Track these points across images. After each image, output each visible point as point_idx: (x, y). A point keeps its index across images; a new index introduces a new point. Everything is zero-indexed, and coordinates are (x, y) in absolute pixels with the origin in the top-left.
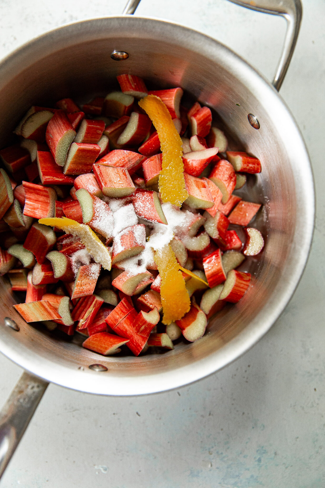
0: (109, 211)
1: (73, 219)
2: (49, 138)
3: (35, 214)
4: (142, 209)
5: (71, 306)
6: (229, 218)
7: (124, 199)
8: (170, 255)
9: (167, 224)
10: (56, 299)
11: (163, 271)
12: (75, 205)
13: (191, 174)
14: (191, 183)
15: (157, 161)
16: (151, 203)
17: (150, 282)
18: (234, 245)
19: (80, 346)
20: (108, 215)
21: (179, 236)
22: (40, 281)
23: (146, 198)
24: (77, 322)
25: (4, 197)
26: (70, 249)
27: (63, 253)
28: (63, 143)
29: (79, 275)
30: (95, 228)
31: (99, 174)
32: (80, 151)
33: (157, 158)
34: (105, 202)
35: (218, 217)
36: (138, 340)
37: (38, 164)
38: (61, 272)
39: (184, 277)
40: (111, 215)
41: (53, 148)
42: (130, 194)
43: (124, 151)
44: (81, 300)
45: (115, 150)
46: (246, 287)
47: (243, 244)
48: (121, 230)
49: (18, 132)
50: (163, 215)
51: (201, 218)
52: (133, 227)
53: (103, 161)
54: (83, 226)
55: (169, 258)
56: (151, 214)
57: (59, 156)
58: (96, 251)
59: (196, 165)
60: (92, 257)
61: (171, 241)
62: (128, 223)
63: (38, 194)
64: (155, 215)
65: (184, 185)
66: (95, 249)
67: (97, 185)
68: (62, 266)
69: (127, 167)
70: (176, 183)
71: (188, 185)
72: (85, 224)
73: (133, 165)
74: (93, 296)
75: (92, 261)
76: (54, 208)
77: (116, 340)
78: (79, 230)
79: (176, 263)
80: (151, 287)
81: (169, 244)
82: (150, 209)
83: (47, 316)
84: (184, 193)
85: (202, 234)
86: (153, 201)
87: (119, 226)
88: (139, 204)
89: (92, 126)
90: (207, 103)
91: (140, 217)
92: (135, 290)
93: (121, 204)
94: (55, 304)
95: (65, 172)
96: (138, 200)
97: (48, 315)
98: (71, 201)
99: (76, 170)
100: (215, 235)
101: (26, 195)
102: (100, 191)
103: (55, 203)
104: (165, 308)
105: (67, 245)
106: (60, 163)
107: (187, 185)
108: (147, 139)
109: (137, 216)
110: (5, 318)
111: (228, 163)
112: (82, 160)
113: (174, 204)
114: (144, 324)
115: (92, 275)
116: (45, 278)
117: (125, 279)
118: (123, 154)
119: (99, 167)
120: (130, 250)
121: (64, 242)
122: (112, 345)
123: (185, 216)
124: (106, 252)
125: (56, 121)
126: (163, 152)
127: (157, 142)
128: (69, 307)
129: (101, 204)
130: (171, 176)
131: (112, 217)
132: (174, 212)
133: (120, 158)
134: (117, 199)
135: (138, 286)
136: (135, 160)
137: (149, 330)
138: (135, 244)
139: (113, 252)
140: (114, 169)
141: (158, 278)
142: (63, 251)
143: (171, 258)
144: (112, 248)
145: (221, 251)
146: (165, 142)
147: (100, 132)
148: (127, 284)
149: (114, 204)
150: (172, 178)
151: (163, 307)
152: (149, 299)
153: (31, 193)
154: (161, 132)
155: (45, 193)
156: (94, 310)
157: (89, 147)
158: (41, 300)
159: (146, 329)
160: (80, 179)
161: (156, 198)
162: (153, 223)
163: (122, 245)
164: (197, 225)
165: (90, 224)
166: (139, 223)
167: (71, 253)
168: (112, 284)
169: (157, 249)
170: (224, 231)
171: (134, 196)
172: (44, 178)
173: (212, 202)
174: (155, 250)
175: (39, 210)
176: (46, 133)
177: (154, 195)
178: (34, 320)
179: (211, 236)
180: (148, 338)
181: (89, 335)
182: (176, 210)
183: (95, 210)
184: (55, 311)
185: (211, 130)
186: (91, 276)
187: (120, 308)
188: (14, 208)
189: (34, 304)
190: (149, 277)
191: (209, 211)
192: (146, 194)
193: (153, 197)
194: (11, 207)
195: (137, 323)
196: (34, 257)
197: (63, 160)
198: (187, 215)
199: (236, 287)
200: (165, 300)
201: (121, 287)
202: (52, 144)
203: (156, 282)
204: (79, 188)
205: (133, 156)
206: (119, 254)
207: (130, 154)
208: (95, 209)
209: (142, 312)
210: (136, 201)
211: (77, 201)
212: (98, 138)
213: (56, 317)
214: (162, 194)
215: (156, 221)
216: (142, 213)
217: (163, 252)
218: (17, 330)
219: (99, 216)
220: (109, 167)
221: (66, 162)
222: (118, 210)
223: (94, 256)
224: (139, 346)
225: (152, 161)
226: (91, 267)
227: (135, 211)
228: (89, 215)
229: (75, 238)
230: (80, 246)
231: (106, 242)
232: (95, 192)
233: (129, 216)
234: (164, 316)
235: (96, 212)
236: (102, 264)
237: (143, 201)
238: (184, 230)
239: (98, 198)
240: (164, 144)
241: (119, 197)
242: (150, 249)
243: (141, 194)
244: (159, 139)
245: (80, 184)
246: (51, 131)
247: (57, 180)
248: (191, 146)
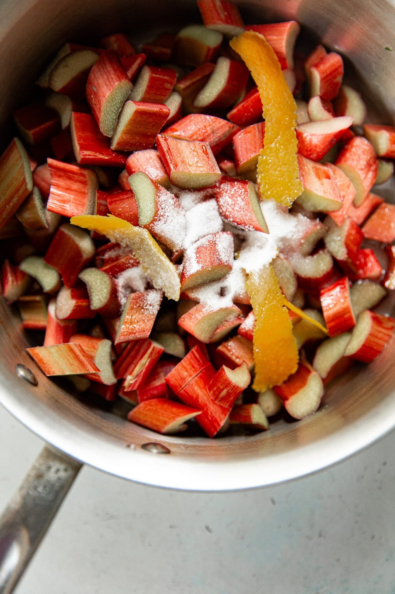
0: (180, 209)
1: (123, 219)
2: (91, 92)
3: (65, 209)
4: (230, 208)
5: (113, 355)
6: (364, 230)
7: (202, 192)
8: (271, 282)
9: (268, 232)
10: (92, 342)
11: (259, 305)
12: (127, 198)
13: (308, 157)
14: (307, 170)
15: (257, 133)
16: (244, 199)
17: (237, 323)
18: (371, 272)
19: (125, 418)
20: (178, 214)
21: (285, 253)
22: (69, 313)
23: (237, 190)
24: (121, 381)
25: (18, 181)
26: (115, 266)
27: (106, 271)
28: (113, 101)
29: (129, 306)
30: (156, 234)
31: (166, 150)
32: (138, 113)
33: (257, 129)
34: (173, 195)
35: (346, 227)
36: (216, 412)
37: (73, 132)
38: (101, 301)
39: (292, 318)
40: (182, 216)
41: (97, 108)
42: (211, 184)
43: (206, 116)
44: (129, 346)
45: (192, 115)
46: (386, 338)
47: (384, 272)
48: (197, 239)
49: (43, 82)
50: (262, 219)
51: (321, 226)
52: (215, 235)
53: (173, 130)
54: (140, 230)
55: (270, 285)
56: (243, 215)
57: (105, 120)
58: (156, 271)
59: (317, 143)
60: (149, 280)
61: (273, 260)
62: (207, 228)
63: (70, 178)
64: (250, 218)
65: (297, 173)
66: (155, 267)
67: (162, 168)
68: (103, 291)
69: (209, 141)
70: (284, 170)
71: (304, 173)
72: (142, 227)
73: (219, 138)
74: (148, 340)
75: (149, 287)
76: (94, 202)
77: (181, 410)
78: (132, 237)
79: (279, 294)
80: (239, 331)
81: (271, 264)
82: (243, 209)
83: (79, 368)
84: (297, 185)
85: (321, 252)
86: (249, 196)
87: (193, 233)
88: (225, 199)
89: (158, 76)
90: (337, 47)
91: (226, 221)
92: (214, 334)
93: (198, 199)
94: (90, 350)
95: (114, 146)
96: (225, 194)
97: (79, 366)
98: (120, 191)
99: (130, 143)
100: (342, 254)
101: (51, 179)
102: (165, 177)
103: (97, 194)
104: (259, 365)
105: (111, 260)
106: (107, 132)
107: (301, 174)
108: (241, 99)
109: (222, 219)
110: (16, 364)
111: (366, 142)
112: (140, 128)
113: (281, 202)
114: (226, 386)
115: (148, 307)
116: (76, 309)
117: (199, 316)
118: (204, 120)
119: (166, 140)
120: (210, 269)
121: (107, 256)
122: (174, 417)
123: (297, 222)
124: (173, 271)
125: (104, 66)
126: (266, 120)
127: (258, 104)
128: (111, 356)
129: (167, 197)
130: (278, 158)
131: (184, 218)
132: (279, 215)
133: (198, 127)
134: (191, 192)
135: (218, 328)
136: (222, 131)
137: (234, 397)
138: (218, 261)
139: (184, 272)
140: (189, 144)
141: (251, 317)
142: (105, 268)
143: (272, 286)
144: (181, 267)
145: (350, 279)
146: (270, 105)
147: (168, 86)
148: (202, 324)
149: (188, 199)
150: (279, 162)
151: (256, 362)
152: (235, 349)
153: (60, 176)
154: (264, 89)
155: (81, 178)
156: (149, 362)
157: (152, 108)
158: (68, 342)
159: (228, 394)
160: (135, 157)
161: (252, 191)
162: (247, 230)
163: (198, 262)
164: (313, 238)
165: (150, 226)
166: (224, 230)
167: (117, 273)
168: (178, 323)
169: (251, 271)
170: (355, 249)
171: (217, 187)
172: (80, 154)
173: (340, 201)
174: (248, 272)
175: (71, 203)
176: (87, 85)
177: (250, 186)
178: (58, 373)
179: (335, 255)
180: (231, 410)
181: (140, 401)
182: (282, 212)
183: (159, 206)
184: (91, 361)
185: (341, 91)
186: (147, 309)
187: (190, 361)
188: (32, 200)
189: (59, 348)
190: (236, 314)
191: (334, 216)
192: (237, 184)
193: (248, 190)
194: (28, 199)
195: (216, 386)
196: (60, 276)
197: (111, 126)
198: (299, 221)
199: (371, 337)
200: (260, 351)
201: (193, 328)
202: (95, 101)
203: (248, 324)
204: (134, 172)
205: (219, 125)
206: (193, 275)
207: (215, 122)
208: (158, 204)
209: (224, 367)
210: (220, 196)
211: (131, 191)
212: (165, 96)
213: (92, 369)
214: (262, 185)
215: (252, 226)
216: (230, 214)
217: (261, 277)
218: (35, 384)
219: (164, 215)
220: (182, 141)
221: (115, 130)
222: (192, 208)
223: (152, 278)
224: (216, 421)
225: (248, 133)
226: (148, 295)
227: (219, 211)
228: (150, 212)
229: (124, 250)
230: (132, 261)
231: (172, 256)
232: (159, 178)
233: (210, 218)
234: (257, 378)
235: (160, 208)
236: (166, 290)
237: (233, 195)
238: (293, 244)
239: (164, 187)
240: (268, 108)
241: (195, 188)
242: (240, 271)
243: (228, 185)
244: (260, 99)
245: (135, 166)
246: (96, 82)
247: (100, 158)
248: (310, 113)
